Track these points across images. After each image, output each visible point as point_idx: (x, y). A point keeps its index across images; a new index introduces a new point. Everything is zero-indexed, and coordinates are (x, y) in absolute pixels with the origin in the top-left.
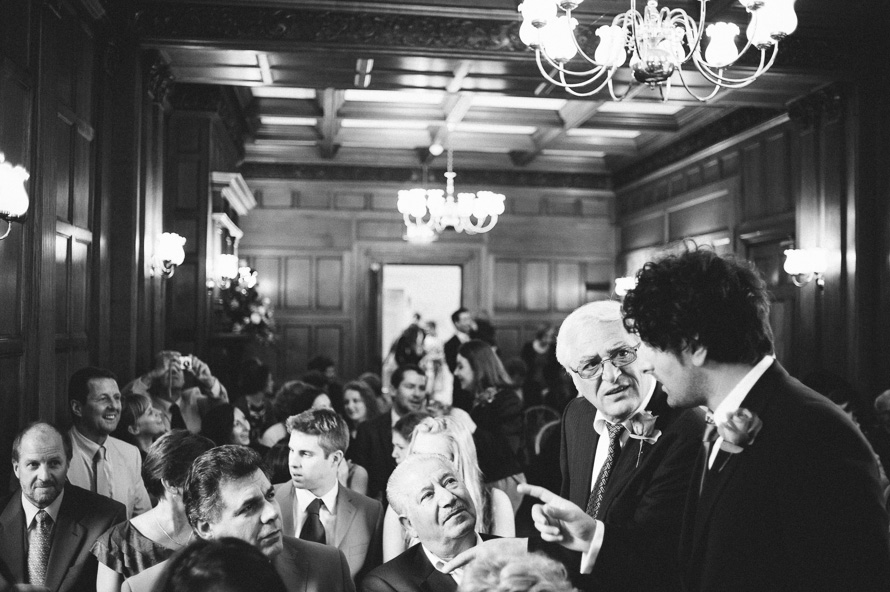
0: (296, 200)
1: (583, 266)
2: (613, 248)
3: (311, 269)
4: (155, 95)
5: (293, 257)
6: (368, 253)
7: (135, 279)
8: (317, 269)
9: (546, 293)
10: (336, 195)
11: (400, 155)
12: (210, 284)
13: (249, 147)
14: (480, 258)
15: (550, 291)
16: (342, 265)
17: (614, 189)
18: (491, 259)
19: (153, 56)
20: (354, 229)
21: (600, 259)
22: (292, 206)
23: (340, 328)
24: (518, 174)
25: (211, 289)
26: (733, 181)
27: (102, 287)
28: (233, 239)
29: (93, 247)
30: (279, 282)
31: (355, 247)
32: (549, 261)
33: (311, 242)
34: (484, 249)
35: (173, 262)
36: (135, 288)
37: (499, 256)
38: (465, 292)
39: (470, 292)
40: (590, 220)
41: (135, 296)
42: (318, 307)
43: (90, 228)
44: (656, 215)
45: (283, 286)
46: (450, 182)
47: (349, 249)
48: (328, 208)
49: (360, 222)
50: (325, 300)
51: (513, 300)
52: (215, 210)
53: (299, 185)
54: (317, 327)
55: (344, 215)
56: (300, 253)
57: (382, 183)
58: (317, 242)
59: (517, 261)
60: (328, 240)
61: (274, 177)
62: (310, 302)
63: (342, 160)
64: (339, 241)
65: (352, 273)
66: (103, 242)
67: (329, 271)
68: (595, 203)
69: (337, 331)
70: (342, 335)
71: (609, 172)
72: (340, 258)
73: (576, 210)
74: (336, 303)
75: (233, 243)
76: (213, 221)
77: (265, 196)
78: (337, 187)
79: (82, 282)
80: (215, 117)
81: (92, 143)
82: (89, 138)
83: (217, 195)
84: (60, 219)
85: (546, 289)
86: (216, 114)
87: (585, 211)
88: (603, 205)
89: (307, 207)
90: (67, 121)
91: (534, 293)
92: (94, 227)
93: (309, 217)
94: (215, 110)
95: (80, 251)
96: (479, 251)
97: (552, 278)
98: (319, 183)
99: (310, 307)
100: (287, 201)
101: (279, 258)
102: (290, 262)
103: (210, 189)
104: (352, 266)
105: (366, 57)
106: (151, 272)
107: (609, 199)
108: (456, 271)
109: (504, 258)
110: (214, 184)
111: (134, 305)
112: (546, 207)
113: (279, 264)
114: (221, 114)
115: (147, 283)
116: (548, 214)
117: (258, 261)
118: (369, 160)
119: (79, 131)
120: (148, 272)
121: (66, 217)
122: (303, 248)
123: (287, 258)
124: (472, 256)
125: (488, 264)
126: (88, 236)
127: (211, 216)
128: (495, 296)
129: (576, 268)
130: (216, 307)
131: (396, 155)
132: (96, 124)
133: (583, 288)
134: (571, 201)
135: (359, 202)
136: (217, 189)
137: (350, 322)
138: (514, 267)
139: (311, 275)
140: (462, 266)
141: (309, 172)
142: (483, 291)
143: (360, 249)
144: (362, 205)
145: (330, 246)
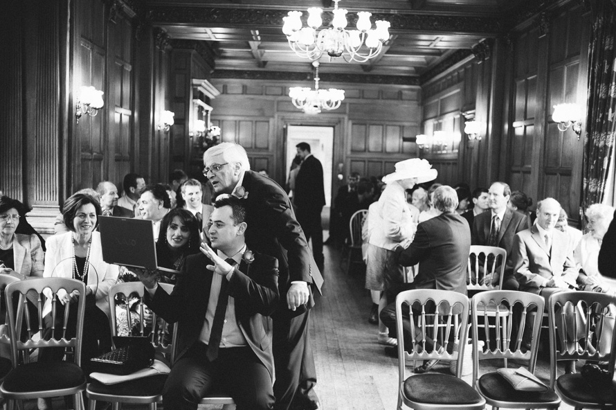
0: (245, 90)
1: (402, 128)
2: (419, 118)
3: (252, 128)
4: (160, 47)
5: (243, 121)
6: (283, 119)
7: (151, 131)
8: (256, 127)
9: (381, 142)
10: (266, 87)
11: (301, 65)
12: (191, 134)
13: (217, 61)
14: (344, 122)
15: (383, 142)
16: (269, 126)
17: (420, 85)
18: (350, 123)
19: (157, 30)
20: (276, 106)
21: (413, 124)
22: (242, 94)
23: (267, 159)
24: (367, 76)
25: (192, 137)
26: (462, 84)
27: (136, 135)
28: (207, 111)
29: (132, 117)
30: (236, 133)
31: (276, 116)
32: (382, 125)
33: (252, 113)
34: (346, 118)
35: (168, 124)
36: (151, 135)
37: (354, 122)
38: (335, 141)
39: (338, 141)
40: (406, 102)
41: (150, 139)
42: (256, 148)
43: (130, 109)
44: (436, 100)
45: (237, 137)
46: (317, 83)
47: (273, 117)
48: (262, 94)
49: (279, 102)
50: (259, 145)
51: (362, 146)
52: (195, 98)
53: (246, 82)
54: (255, 158)
55: (270, 98)
56: (247, 119)
57: (291, 81)
58: (256, 113)
59: (365, 124)
60: (262, 112)
61: (232, 78)
62: (252, 144)
63: (269, 68)
64: (267, 112)
65: (274, 130)
66: (136, 115)
67: (261, 129)
68: (410, 93)
69: (266, 161)
70: (268, 163)
71: (418, 75)
72: (268, 122)
73: (399, 96)
74: (266, 146)
75: (207, 113)
76: (193, 103)
77: (228, 88)
78: (267, 83)
79: (127, 133)
80: (194, 52)
81: (131, 72)
82: (130, 70)
83: (195, 90)
84: (117, 106)
85: (381, 140)
86: (194, 51)
87: (404, 97)
88: (415, 93)
89: (250, 94)
90: (119, 64)
91: (373, 142)
92: (132, 109)
93: (252, 99)
94: (194, 49)
95: (126, 119)
96: (344, 118)
97: (384, 135)
98: (257, 81)
99: (251, 148)
100: (240, 91)
101: (236, 121)
102: (241, 123)
103: (191, 87)
104: (274, 125)
105: (255, 29)
106: (159, 128)
107: (419, 90)
108: (331, 129)
109: (357, 122)
110: (193, 85)
111: (150, 143)
112: (382, 95)
113: (236, 125)
114: (196, 50)
115: (156, 133)
116: (383, 99)
117: (224, 123)
118: (284, 68)
119: (125, 68)
120: (157, 128)
121: (119, 105)
122: (248, 116)
123: (240, 121)
124: (339, 122)
125: (348, 126)
126: (129, 113)
127: (191, 101)
128: (352, 143)
129: (398, 128)
130: (194, 146)
131: (298, 65)
132: (132, 63)
133: (401, 140)
134: (397, 91)
135: (278, 91)
136: (195, 87)
137: (272, 156)
138: (363, 128)
139: (252, 130)
140: (334, 127)
141: (251, 75)
142: (345, 141)
143: (278, 116)
144: (280, 93)
145: (263, 115)
